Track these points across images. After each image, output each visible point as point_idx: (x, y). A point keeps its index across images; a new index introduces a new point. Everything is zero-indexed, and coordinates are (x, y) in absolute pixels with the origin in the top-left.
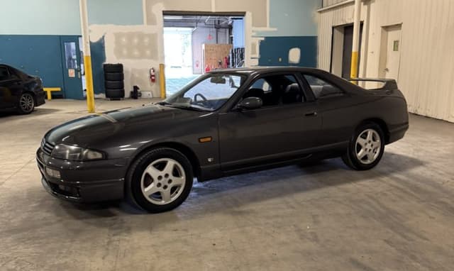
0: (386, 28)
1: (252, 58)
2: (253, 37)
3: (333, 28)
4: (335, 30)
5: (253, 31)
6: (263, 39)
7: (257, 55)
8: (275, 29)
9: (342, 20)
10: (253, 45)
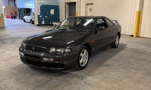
0: (87, 4)
1: (38, 12)
2: (37, 4)
3: (65, 3)
4: (66, 4)
5: (38, 2)
6: (41, 5)
7: (39, 11)
8: (45, 2)
9: (69, 1)
10: (38, 8)
